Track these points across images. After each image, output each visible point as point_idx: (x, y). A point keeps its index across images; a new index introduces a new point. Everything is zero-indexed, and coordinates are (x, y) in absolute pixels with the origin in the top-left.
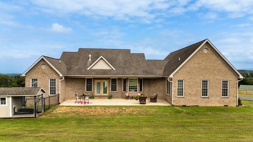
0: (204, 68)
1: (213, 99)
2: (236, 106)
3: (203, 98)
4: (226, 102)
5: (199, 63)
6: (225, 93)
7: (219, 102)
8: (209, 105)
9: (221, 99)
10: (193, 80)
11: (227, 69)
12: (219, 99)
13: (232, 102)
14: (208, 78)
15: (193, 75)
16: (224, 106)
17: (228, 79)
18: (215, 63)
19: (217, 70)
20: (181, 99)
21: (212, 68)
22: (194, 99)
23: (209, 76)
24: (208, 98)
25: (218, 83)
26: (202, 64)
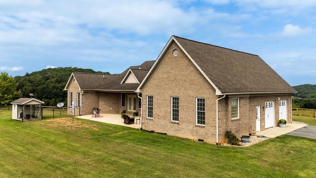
0: (173, 78)
1: (184, 126)
2: (215, 143)
3: (172, 124)
4: (201, 134)
5: (168, 72)
6: (201, 119)
7: (192, 132)
8: (180, 135)
9: (195, 128)
10: (162, 97)
11: (202, 79)
12: (191, 127)
13: (210, 135)
14: (177, 94)
15: (162, 90)
16: (199, 140)
17: (203, 96)
18: (186, 71)
19: (188, 81)
20: (150, 121)
21: (183, 78)
22: (162, 123)
23: (179, 90)
24: (178, 124)
25: (191, 101)
26: (171, 72)
